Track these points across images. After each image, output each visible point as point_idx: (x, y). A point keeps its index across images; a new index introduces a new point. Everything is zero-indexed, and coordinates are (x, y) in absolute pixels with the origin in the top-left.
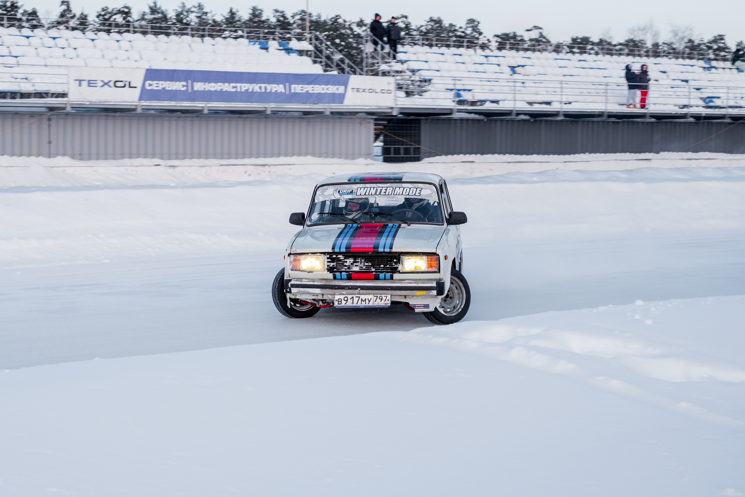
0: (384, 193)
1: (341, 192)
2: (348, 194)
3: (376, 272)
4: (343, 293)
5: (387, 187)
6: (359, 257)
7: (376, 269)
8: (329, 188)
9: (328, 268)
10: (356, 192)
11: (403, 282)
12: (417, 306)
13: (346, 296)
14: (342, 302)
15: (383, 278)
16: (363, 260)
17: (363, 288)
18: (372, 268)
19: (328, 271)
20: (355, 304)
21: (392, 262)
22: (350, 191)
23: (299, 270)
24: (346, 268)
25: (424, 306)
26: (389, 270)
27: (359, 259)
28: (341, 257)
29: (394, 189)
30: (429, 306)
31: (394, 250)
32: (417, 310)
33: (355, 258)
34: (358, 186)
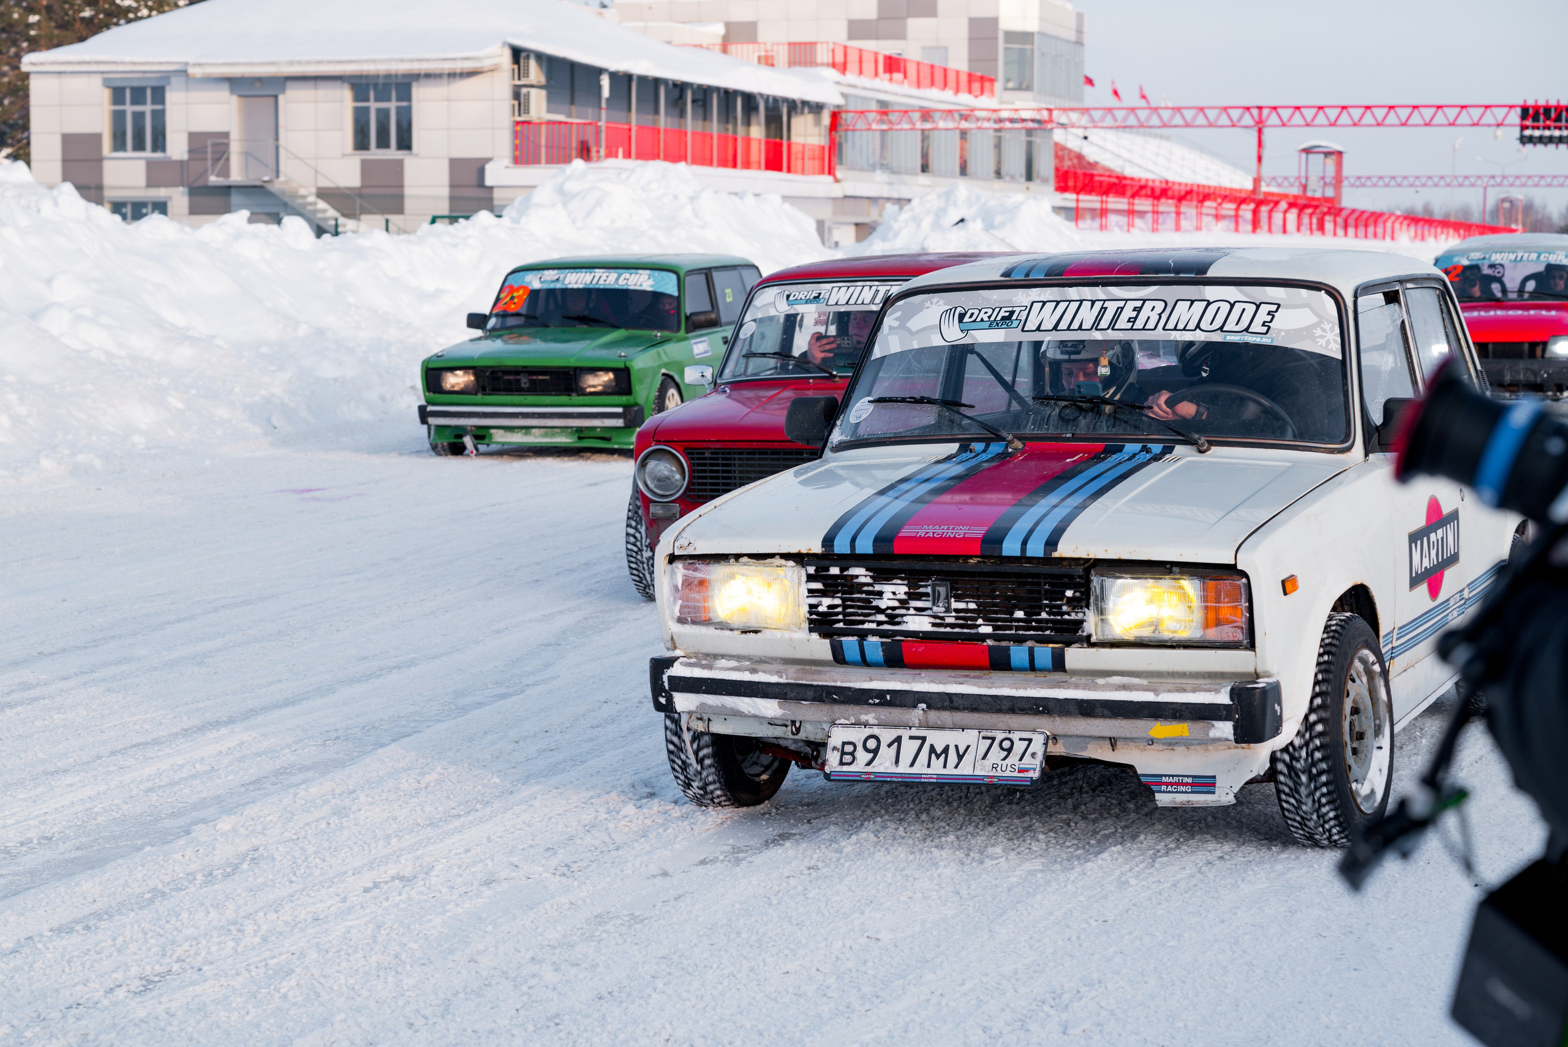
0: (1129, 321)
1: (971, 316)
2: (993, 325)
3: (996, 640)
4: (864, 718)
5: (1144, 301)
6: (926, 575)
7: (995, 628)
8: (928, 304)
9: (814, 617)
10: (1023, 319)
11: (1101, 681)
12: (1164, 779)
13: (876, 731)
14: (857, 754)
15: (1027, 664)
16: (942, 590)
17: (937, 702)
18: (980, 621)
19: (811, 630)
20: (904, 768)
21: (1061, 600)
22: (1002, 314)
23: (707, 622)
24: (881, 617)
25: (1192, 785)
26: (1048, 632)
27: (930, 582)
28: (861, 574)
29: (1170, 308)
30: (1214, 785)
31: (1066, 549)
32: (1163, 799)
33: (914, 578)
34: (1036, 294)
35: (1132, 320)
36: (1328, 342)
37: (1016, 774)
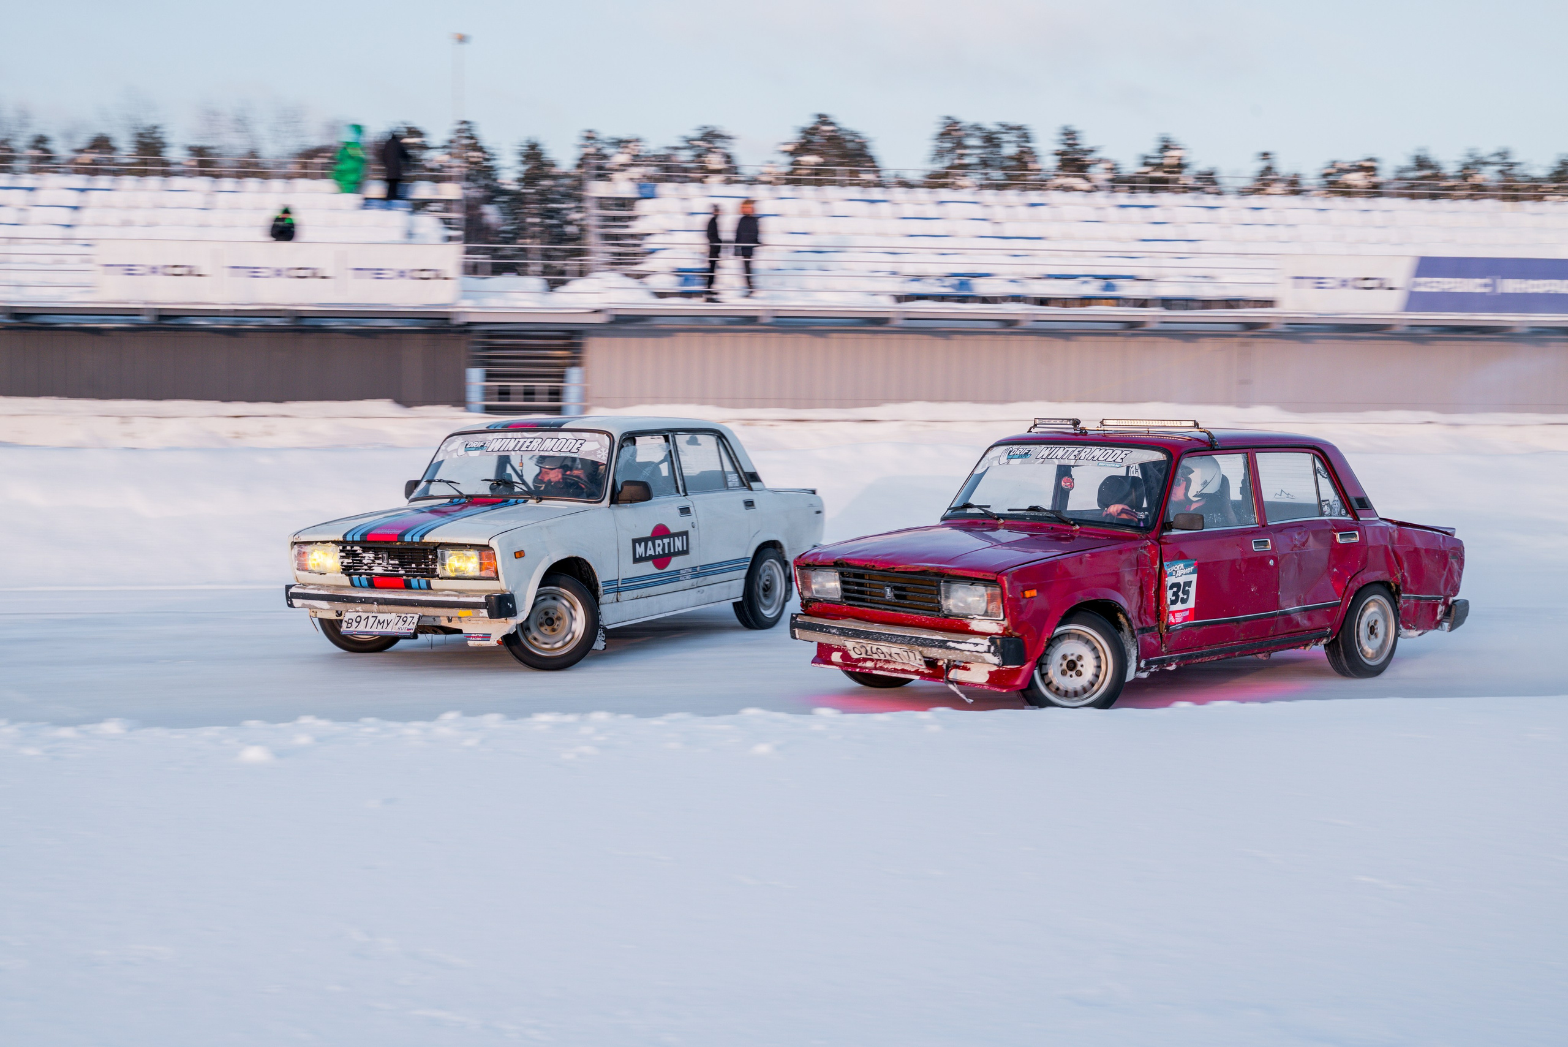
1: (470, 445)
2: (476, 449)
3: (407, 577)
4: (357, 609)
5: (536, 438)
6: (381, 550)
7: (406, 572)
8: (457, 440)
9: (343, 567)
10: (488, 446)
11: (440, 593)
12: (472, 635)
13: (360, 614)
14: (353, 623)
15: (418, 586)
17: (384, 602)
18: (400, 569)
19: (342, 573)
20: (368, 629)
21: (428, 560)
22: (481, 444)
23: (306, 570)
24: (366, 567)
25: (482, 637)
26: (424, 573)
27: (382, 553)
28: (357, 549)
29: (543, 441)
30: (490, 637)
31: (427, 539)
32: (471, 643)
33: (376, 551)
34: (496, 435)
35: (528, 447)
36: (602, 456)
37: (406, 631)
